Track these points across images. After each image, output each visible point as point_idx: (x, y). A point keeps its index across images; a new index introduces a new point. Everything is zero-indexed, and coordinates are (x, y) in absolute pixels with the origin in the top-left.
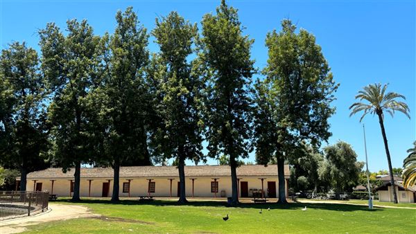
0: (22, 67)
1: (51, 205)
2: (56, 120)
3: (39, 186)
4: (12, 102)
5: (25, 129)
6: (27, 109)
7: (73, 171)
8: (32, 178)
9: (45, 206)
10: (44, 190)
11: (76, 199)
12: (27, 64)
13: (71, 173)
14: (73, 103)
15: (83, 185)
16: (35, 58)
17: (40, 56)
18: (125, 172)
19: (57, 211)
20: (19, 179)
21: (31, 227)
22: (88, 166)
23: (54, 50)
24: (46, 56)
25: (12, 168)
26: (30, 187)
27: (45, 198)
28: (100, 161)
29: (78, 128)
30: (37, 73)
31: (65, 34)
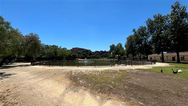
0: (143, 31)
1: (156, 63)
2: (153, 42)
3: (151, 58)
4: (142, 40)
5: (146, 45)
6: (145, 40)
7: (161, 54)
8: (149, 56)
10: (153, 59)
11: (163, 62)
12: (144, 30)
13: (161, 55)
14: (158, 36)
15: (165, 58)
16: (146, 29)
17: (147, 27)
19: (158, 64)
20: (146, 57)
22: (165, 53)
23: (151, 24)
24: (148, 27)
25: (144, 54)
26: (149, 58)
27: (155, 61)
29: (160, 43)
30: (147, 31)
31: (153, 19)
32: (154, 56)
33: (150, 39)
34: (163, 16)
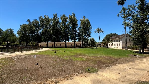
0: (36, 24)
1: (43, 48)
2: (43, 34)
3: (41, 45)
4: (35, 30)
5: (38, 35)
6: (38, 32)
7: (47, 43)
8: (40, 44)
9: (42, 48)
10: (42, 46)
11: (48, 47)
12: (37, 24)
13: (46, 43)
14: (46, 30)
15: (49, 45)
16: (39, 22)
17: (40, 22)
18: (56, 43)
19: (44, 49)
20: (37, 44)
21: (40, 52)
22: (49, 42)
23: (42, 21)
24: (41, 22)
25: (36, 42)
26: (39, 45)
27: (42, 47)
28: (52, 41)
29: (47, 35)
30: (39, 25)
31: (44, 18)
32: (43, 44)
33: (41, 31)
34: (49, 18)
